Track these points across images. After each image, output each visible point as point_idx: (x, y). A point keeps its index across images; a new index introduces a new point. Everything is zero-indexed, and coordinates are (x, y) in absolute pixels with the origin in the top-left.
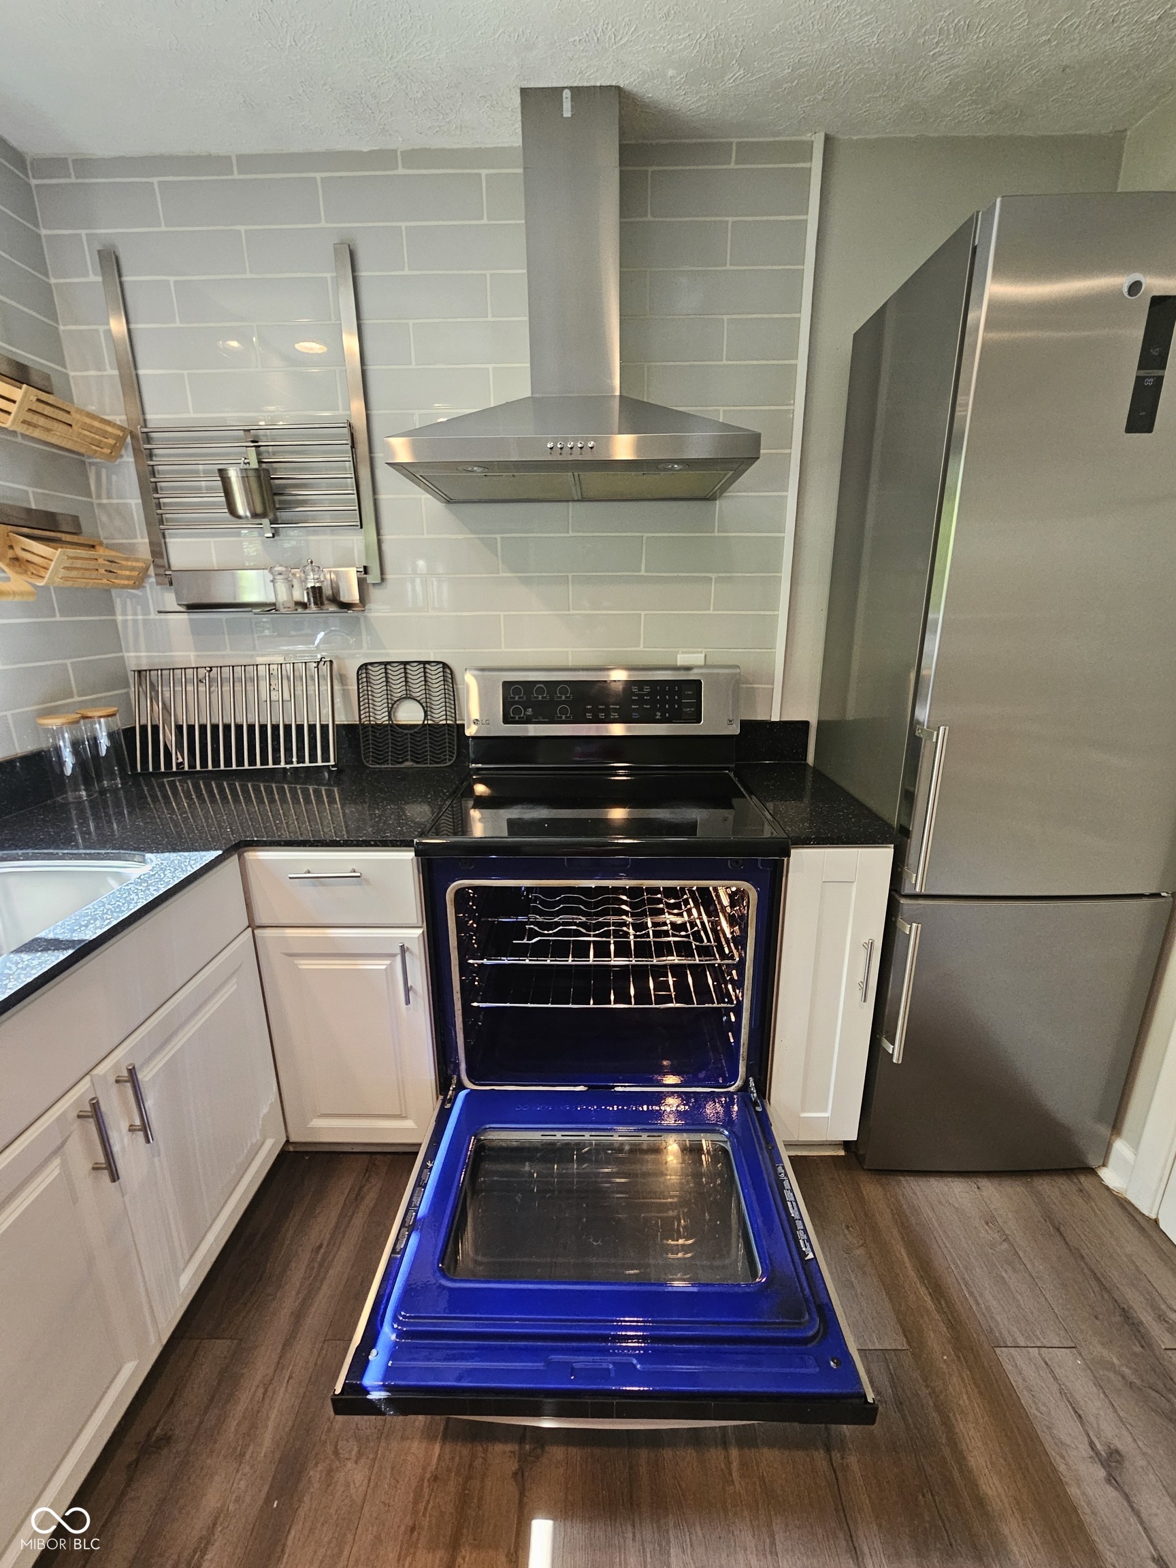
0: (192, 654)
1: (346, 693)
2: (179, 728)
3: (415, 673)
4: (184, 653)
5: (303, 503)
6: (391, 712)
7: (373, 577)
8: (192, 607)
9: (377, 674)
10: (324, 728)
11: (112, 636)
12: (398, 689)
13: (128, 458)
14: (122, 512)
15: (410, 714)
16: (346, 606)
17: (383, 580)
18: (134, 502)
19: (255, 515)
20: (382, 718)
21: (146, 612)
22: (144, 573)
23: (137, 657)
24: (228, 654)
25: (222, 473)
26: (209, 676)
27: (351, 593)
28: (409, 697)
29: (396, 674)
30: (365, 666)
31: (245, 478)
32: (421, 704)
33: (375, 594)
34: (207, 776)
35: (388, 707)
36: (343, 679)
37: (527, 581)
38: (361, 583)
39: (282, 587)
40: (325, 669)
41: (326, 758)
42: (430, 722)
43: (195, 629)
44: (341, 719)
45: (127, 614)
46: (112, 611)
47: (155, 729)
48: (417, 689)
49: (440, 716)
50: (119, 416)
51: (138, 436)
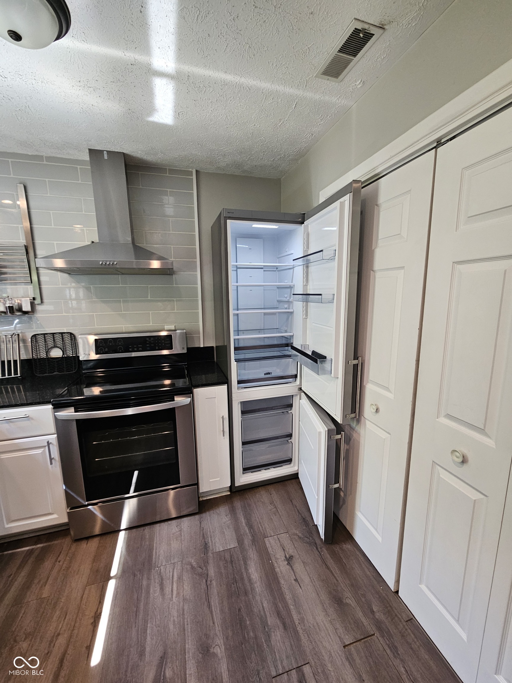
1: (26, 347)
3: (58, 338)
6: (47, 352)
7: (37, 302)
9: (40, 338)
10: (15, 361)
12: (50, 343)
15: (56, 353)
16: (26, 313)
17: (42, 302)
20: (43, 355)
27: (27, 308)
28: (55, 346)
29: (49, 338)
30: (34, 336)
32: (61, 349)
33: (38, 308)
35: (46, 351)
36: (24, 341)
37: (104, 302)
38: (32, 303)
40: (15, 338)
41: (16, 374)
42: (65, 356)
44: (23, 357)
48: (59, 343)
49: (70, 353)
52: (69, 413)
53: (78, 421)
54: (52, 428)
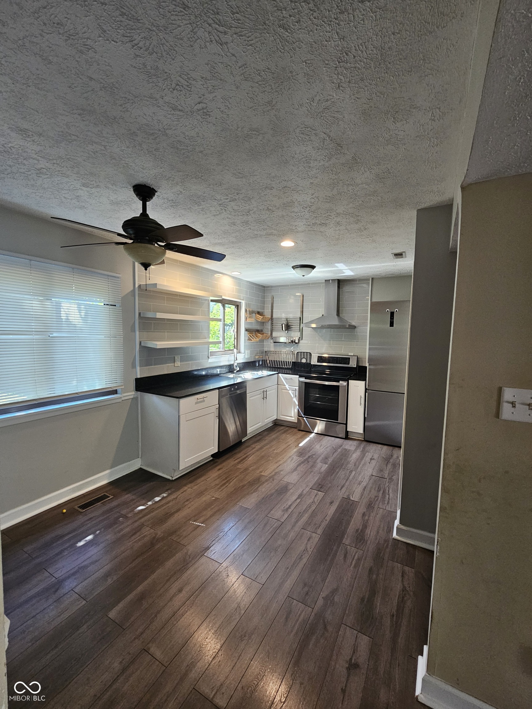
1: (294, 357)
2: (270, 360)
3: (305, 354)
4: (272, 349)
5: (292, 328)
8: (275, 342)
9: (300, 354)
10: (290, 362)
11: (263, 346)
12: (302, 357)
13: (270, 322)
14: (268, 329)
15: (304, 361)
16: (296, 343)
17: (302, 339)
18: (269, 327)
19: (285, 330)
20: (300, 361)
21: (268, 343)
22: (269, 337)
23: (266, 349)
24: (278, 349)
25: (282, 324)
26: (275, 353)
27: (297, 341)
29: (302, 354)
30: (298, 353)
31: (285, 326)
32: (306, 359)
33: (301, 341)
34: (273, 367)
35: (301, 359)
36: (294, 354)
37: (324, 340)
38: (299, 340)
39: (287, 340)
40: (292, 353)
41: (290, 366)
43: (274, 346)
44: (293, 361)
45: (265, 343)
46: (263, 342)
47: (267, 360)
48: (305, 357)
49: (308, 361)
50: (270, 317)
51: (272, 318)
52: (303, 379)
53: (305, 383)
54: (297, 384)
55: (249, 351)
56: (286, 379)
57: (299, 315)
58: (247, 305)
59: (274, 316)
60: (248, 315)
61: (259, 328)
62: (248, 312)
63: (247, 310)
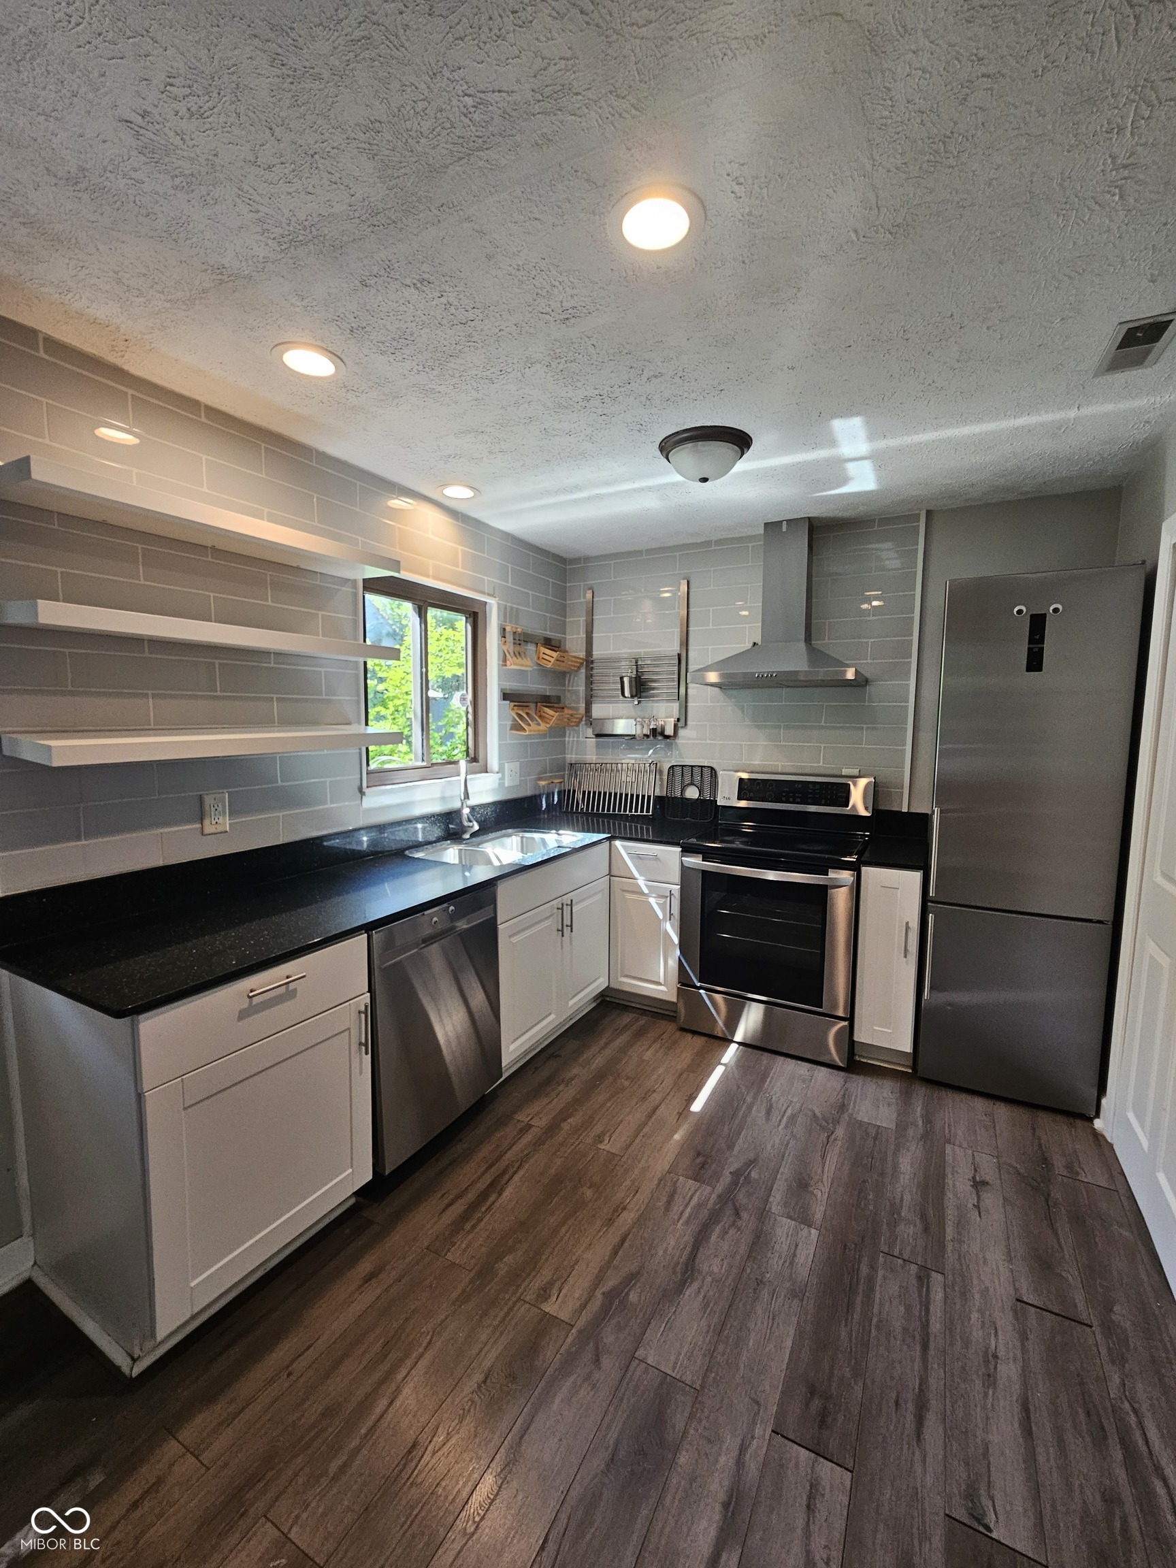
0: (594, 757)
1: (661, 779)
2: (584, 792)
3: (697, 771)
4: (591, 756)
5: (653, 689)
6: (683, 791)
7: (681, 724)
8: (598, 736)
9: (678, 771)
10: (649, 797)
11: (562, 748)
12: (687, 779)
13: (583, 670)
14: (576, 692)
15: (692, 793)
16: (668, 737)
17: (686, 724)
18: (582, 689)
19: (632, 696)
20: (678, 794)
21: (578, 737)
22: (581, 720)
23: (571, 757)
24: (608, 758)
25: (622, 678)
26: (601, 768)
27: (669, 731)
28: (692, 784)
29: (687, 772)
30: (672, 767)
31: (630, 682)
32: (698, 789)
33: (681, 732)
34: (593, 815)
35: (681, 789)
36: (661, 773)
37: (759, 727)
38: (676, 726)
39: (639, 727)
40: (653, 767)
41: (648, 811)
42: (702, 798)
43: (598, 745)
44: (658, 793)
45: (570, 738)
46: (564, 736)
47: (574, 791)
48: (697, 781)
49: (707, 795)
50: (582, 654)
51: (589, 662)
52: (695, 861)
53: (704, 873)
54: (677, 878)
55: (516, 766)
56: (637, 858)
57: (675, 648)
58: (506, 613)
59: (597, 653)
60: (510, 647)
61: (546, 689)
62: (510, 638)
63: (508, 629)
